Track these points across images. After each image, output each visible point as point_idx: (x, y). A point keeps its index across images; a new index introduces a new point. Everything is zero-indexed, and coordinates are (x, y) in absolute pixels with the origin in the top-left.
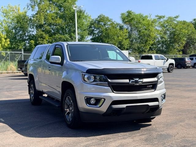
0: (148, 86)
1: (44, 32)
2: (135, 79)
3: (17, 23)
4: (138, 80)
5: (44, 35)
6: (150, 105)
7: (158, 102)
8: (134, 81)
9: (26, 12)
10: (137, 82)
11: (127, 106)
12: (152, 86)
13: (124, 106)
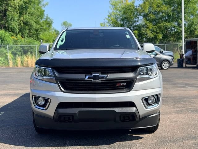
0: (118, 85)
1: (148, 21)
2: (93, 74)
3: (124, 14)
4: (98, 75)
5: (148, 24)
6: (117, 112)
7: (135, 108)
8: (92, 76)
9: (134, 2)
10: (96, 78)
11: (80, 112)
12: (125, 84)
13: (76, 111)
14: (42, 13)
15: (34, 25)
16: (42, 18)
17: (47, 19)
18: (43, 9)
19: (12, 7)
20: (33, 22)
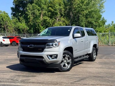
0: (39, 49)
7: (44, 59)
10: (31, 46)
14: (100, 16)
15: (94, 23)
16: (99, 19)
17: (103, 20)
18: (101, 14)
19: (82, 14)
20: (94, 21)
